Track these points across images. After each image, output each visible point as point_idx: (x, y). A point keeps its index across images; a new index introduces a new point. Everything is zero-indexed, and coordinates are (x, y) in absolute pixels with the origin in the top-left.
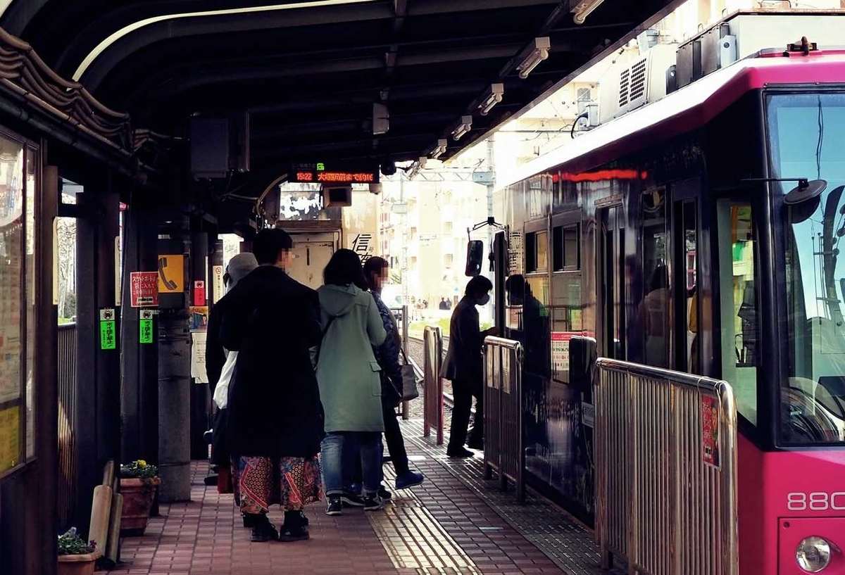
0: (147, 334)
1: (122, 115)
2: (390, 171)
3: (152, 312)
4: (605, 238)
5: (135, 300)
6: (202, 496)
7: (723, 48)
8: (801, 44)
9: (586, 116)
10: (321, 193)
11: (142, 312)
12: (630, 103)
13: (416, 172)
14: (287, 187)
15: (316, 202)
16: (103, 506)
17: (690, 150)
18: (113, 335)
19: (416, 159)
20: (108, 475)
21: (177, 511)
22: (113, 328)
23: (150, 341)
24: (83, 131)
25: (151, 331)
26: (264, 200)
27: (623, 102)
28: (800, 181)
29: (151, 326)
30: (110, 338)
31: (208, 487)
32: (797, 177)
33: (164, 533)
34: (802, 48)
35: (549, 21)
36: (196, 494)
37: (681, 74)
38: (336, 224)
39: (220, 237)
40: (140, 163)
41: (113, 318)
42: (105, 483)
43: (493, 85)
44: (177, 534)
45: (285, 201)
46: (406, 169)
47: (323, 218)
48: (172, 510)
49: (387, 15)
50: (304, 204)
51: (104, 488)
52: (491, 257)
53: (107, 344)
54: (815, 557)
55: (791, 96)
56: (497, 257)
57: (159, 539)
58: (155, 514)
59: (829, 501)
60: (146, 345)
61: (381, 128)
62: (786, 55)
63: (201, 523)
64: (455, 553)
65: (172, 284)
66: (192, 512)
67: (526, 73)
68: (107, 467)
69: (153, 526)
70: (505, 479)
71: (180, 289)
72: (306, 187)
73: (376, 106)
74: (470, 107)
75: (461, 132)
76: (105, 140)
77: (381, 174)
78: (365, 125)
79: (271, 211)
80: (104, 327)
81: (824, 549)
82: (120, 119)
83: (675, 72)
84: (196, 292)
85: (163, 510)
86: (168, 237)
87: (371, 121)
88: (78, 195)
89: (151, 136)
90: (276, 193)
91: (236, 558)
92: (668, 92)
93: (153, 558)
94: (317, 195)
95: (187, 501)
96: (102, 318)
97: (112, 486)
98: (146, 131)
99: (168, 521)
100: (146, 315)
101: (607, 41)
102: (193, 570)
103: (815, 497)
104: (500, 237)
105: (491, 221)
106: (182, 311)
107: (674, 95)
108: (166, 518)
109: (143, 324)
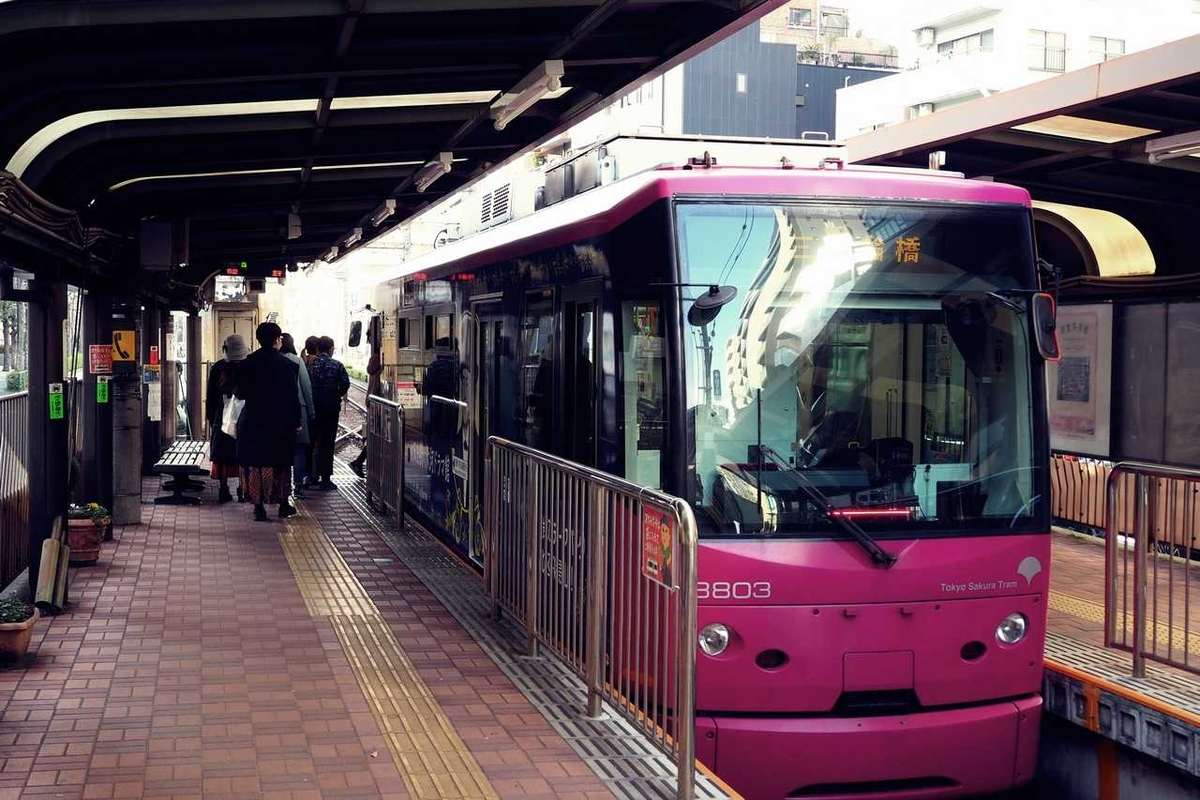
0: (104, 395)
1: (67, 211)
2: (294, 269)
3: (107, 378)
4: (479, 327)
5: (93, 367)
6: (150, 517)
7: (604, 168)
8: (703, 157)
9: (446, 231)
10: (244, 283)
11: (99, 378)
12: (493, 221)
13: (312, 271)
14: (220, 279)
15: (241, 289)
16: (50, 558)
17: (561, 261)
18: (61, 406)
19: (311, 262)
20: (56, 530)
21: (128, 534)
22: (61, 400)
23: (106, 401)
24: (18, 220)
25: (106, 393)
26: (204, 287)
27: (485, 219)
28: (712, 287)
29: (107, 388)
30: (58, 409)
31: (157, 506)
32: (709, 283)
33: (114, 563)
34: (706, 163)
35: (456, 136)
36: (148, 514)
37: (550, 194)
38: (254, 305)
39: (173, 313)
40: (94, 256)
41: (61, 391)
42: (53, 536)
43: (388, 201)
44: (124, 563)
45: (219, 288)
46: (304, 268)
47: (245, 300)
48: (124, 534)
49: (310, 126)
50: (232, 291)
51: (53, 543)
52: (368, 334)
53: (55, 414)
54: (717, 642)
55: (698, 206)
56: (373, 332)
57: (108, 569)
58: (109, 538)
59: (731, 590)
60: (102, 404)
61: (294, 234)
62: (687, 168)
63: (147, 551)
64: (360, 595)
65: (124, 355)
66: (140, 535)
67: (424, 188)
68: (55, 521)
69: (106, 553)
70: (385, 506)
71: (132, 358)
72: (233, 279)
73: (291, 215)
74: (362, 220)
75: (352, 239)
76: (52, 234)
77: (287, 272)
78: (282, 230)
79: (209, 295)
80: (52, 400)
81: (724, 634)
82: (68, 215)
83: (543, 193)
84: (152, 355)
85: (116, 532)
86: (122, 316)
87: (287, 228)
88: (30, 281)
89: (105, 235)
90: (213, 283)
91: (171, 598)
92: (537, 208)
93: (98, 598)
94: (241, 285)
95: (138, 524)
96: (51, 391)
97: (60, 540)
98: (99, 229)
99: (120, 547)
100: (102, 380)
101: (488, 164)
102: (131, 615)
103: (717, 587)
104: (375, 320)
105: (368, 307)
106: (133, 375)
107: (543, 212)
108: (119, 542)
109: (99, 388)
